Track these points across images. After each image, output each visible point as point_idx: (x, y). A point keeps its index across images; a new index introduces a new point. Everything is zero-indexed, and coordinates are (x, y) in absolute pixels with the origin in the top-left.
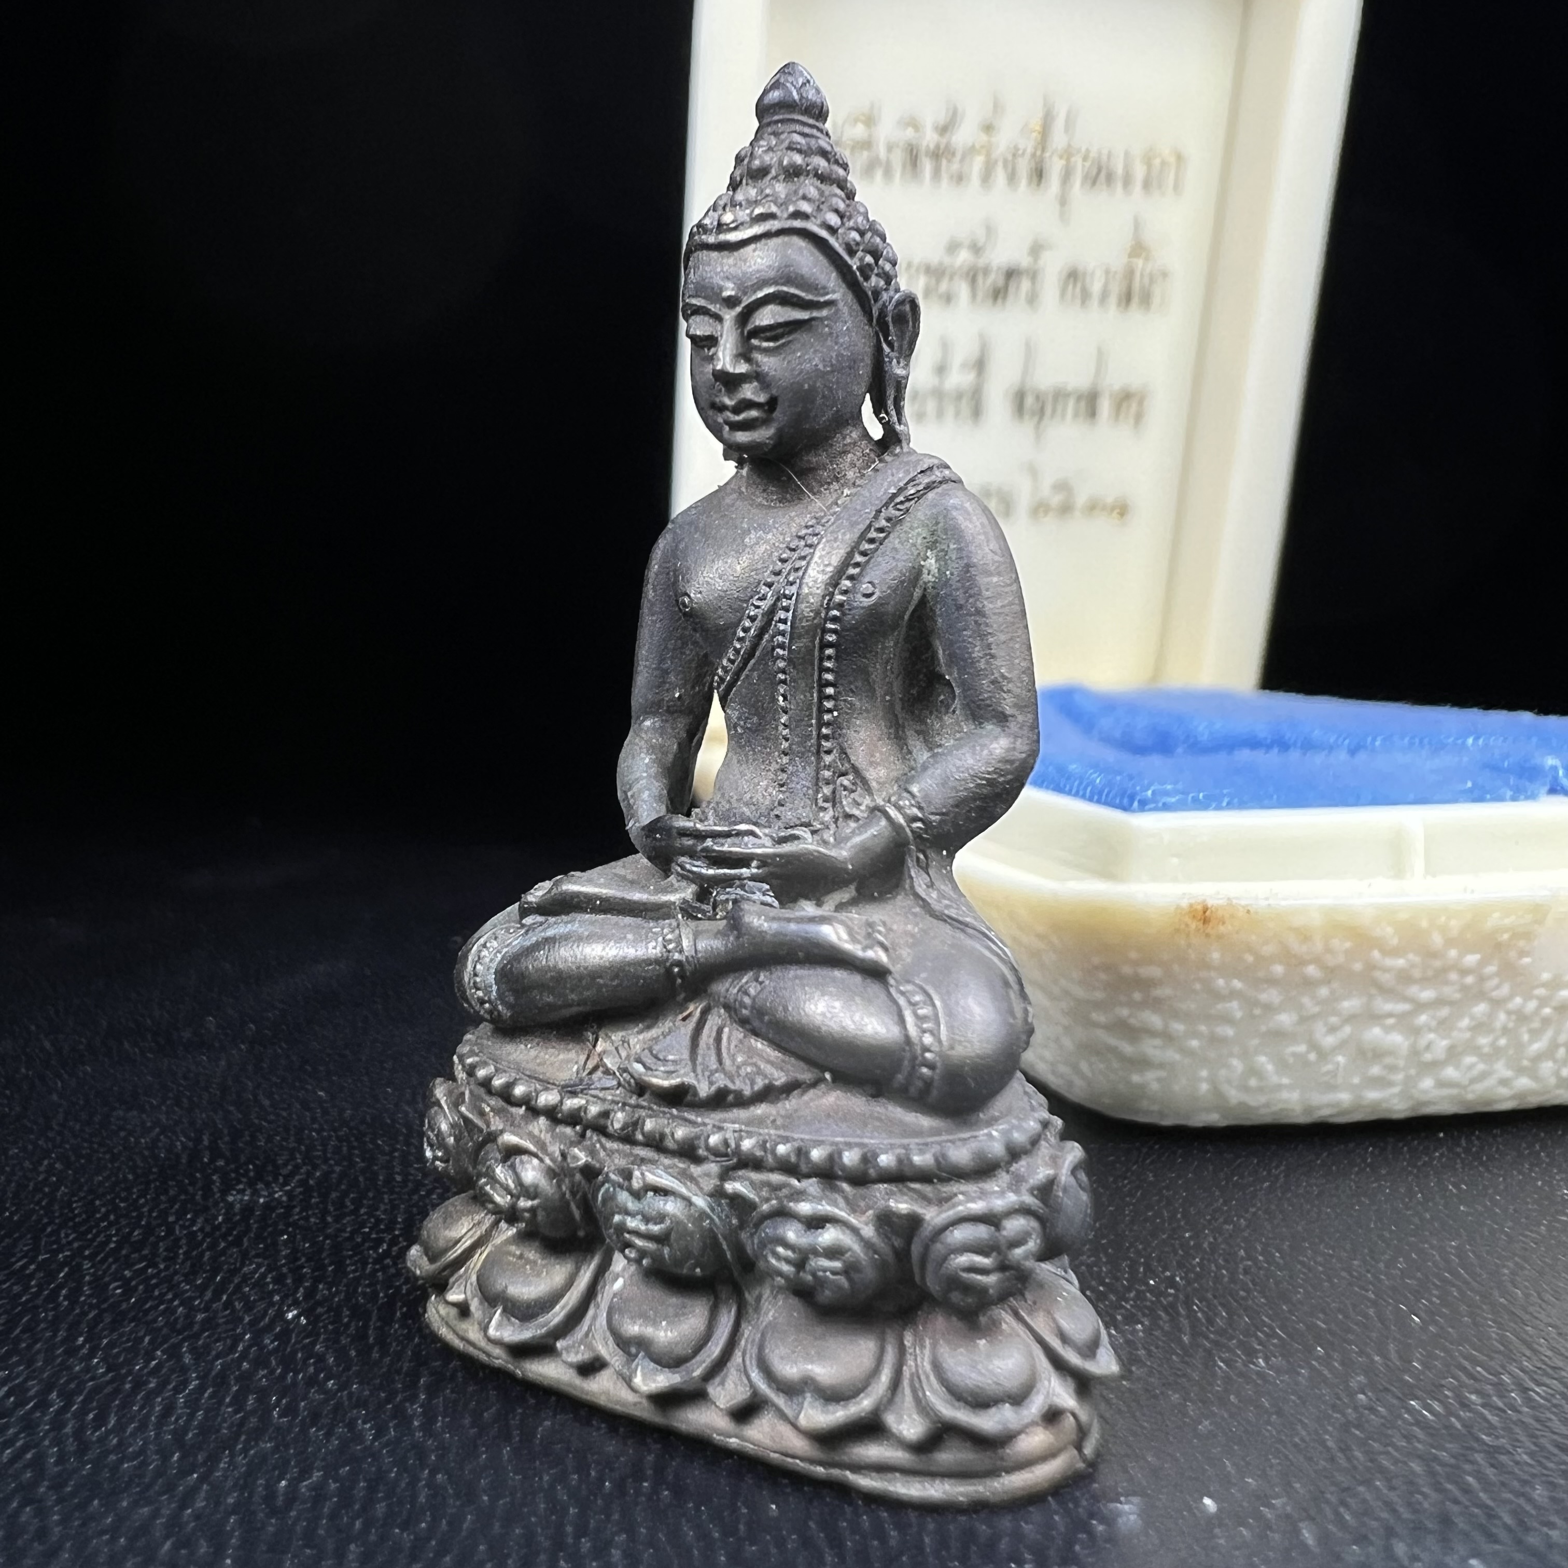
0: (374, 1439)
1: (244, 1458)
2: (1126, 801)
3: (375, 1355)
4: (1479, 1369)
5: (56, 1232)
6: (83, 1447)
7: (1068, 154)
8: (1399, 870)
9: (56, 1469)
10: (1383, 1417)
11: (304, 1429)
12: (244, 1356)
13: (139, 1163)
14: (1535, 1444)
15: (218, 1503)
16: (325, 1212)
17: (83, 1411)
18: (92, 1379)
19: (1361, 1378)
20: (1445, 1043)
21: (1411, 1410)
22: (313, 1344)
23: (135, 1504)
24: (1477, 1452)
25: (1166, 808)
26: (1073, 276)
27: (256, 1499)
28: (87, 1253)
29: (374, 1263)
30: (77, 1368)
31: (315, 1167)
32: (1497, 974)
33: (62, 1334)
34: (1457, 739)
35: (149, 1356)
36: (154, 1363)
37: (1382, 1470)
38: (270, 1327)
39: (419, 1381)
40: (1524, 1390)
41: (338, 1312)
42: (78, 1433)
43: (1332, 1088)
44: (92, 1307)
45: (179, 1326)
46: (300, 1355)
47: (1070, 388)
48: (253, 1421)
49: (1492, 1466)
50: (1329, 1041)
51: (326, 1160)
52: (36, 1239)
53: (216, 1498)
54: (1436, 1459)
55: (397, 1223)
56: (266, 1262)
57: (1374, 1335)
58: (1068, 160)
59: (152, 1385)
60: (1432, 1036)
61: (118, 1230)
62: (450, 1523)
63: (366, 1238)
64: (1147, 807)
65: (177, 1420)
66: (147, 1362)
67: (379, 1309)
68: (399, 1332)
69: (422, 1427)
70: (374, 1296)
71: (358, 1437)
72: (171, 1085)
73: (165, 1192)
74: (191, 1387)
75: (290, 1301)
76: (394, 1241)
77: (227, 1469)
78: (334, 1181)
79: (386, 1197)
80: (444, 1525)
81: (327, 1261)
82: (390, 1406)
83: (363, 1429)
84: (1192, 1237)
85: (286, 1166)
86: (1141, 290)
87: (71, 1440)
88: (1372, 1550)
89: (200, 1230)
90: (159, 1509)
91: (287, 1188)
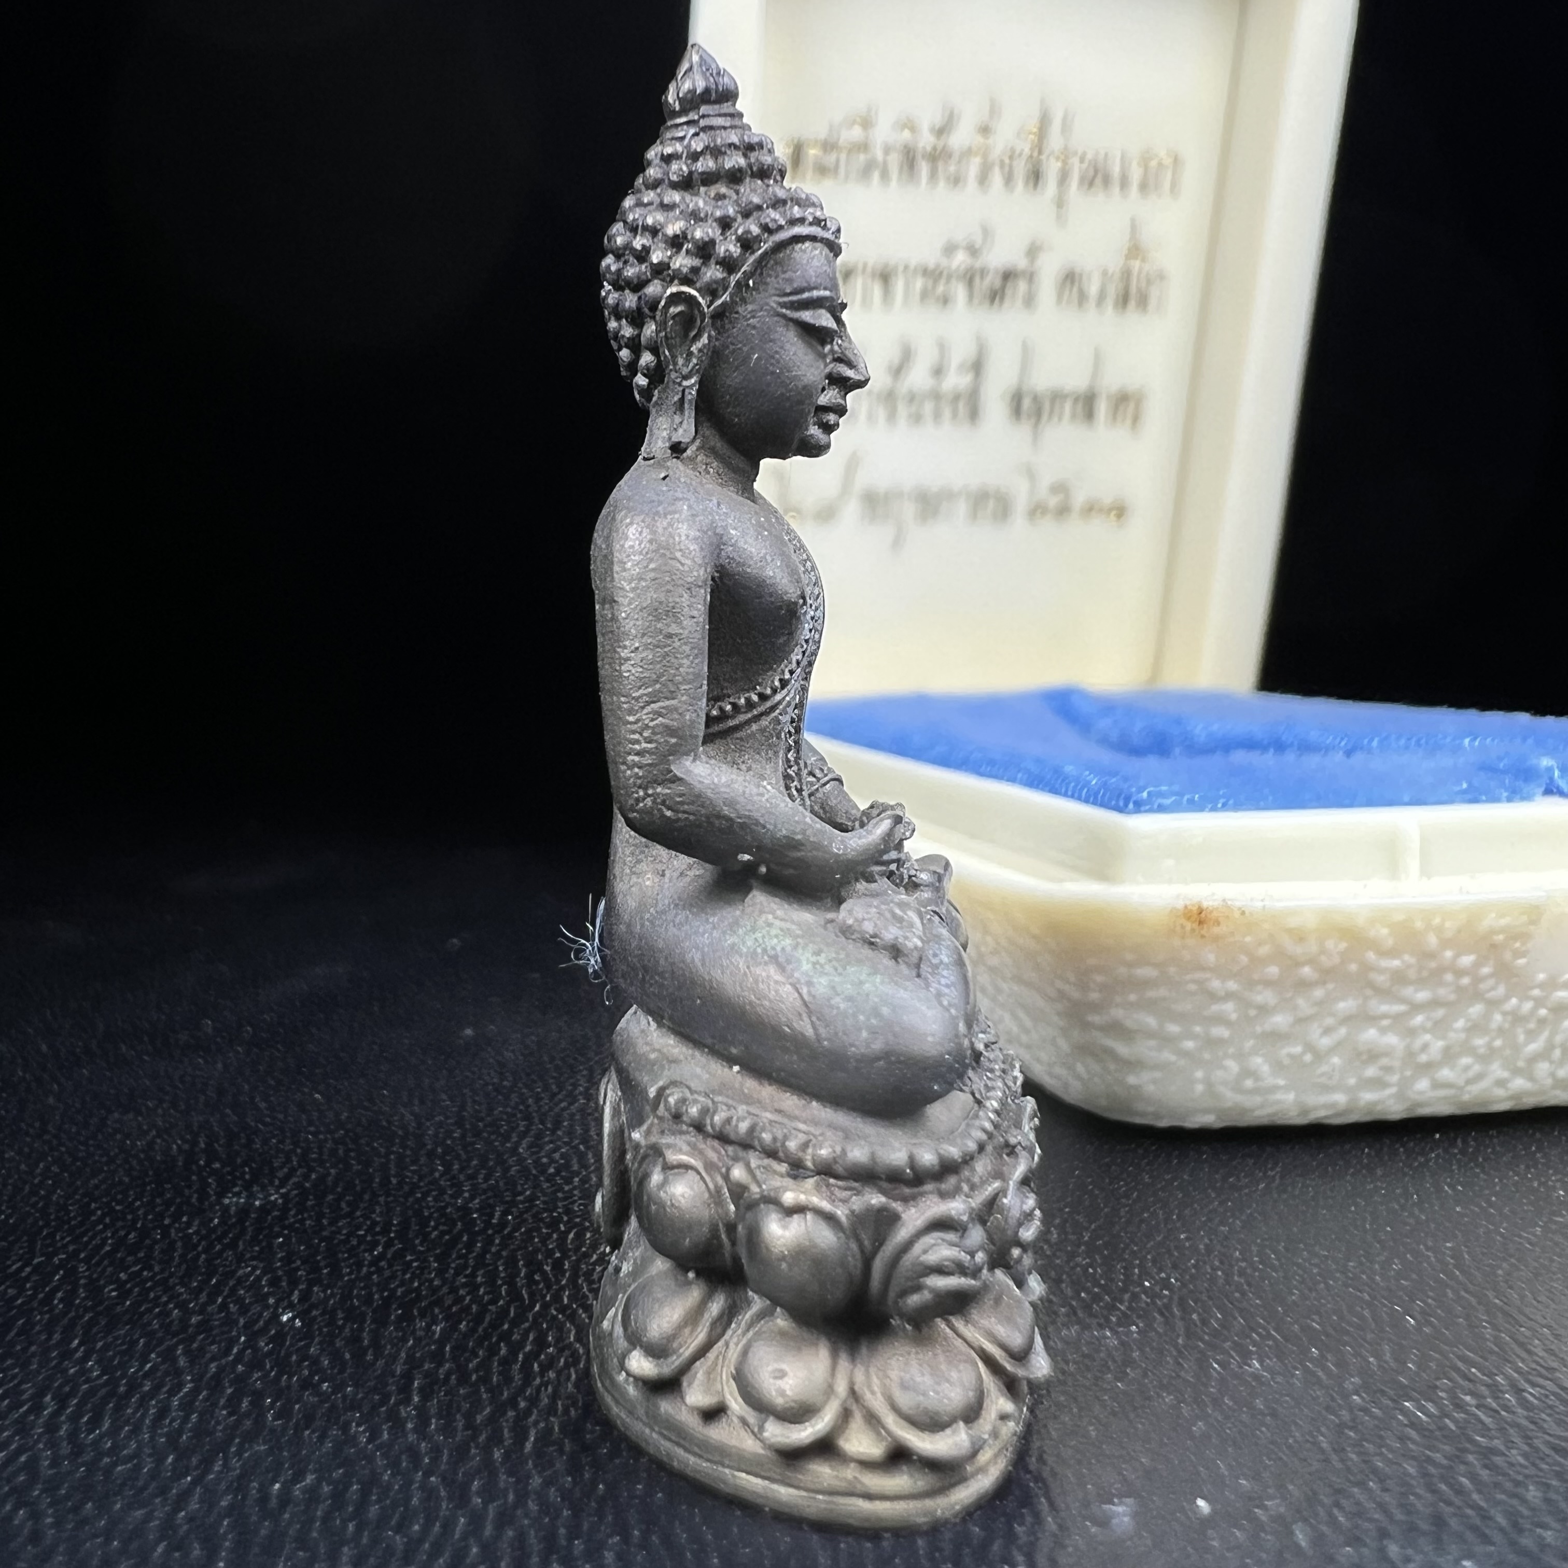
0: (369, 1441)
1: (238, 1461)
2: (1121, 803)
3: (369, 1357)
4: (1473, 1370)
5: (52, 1235)
6: (78, 1450)
7: (1064, 156)
8: (1394, 870)
9: (50, 1472)
10: (1377, 1418)
11: (298, 1430)
12: (238, 1359)
13: (136, 1166)
14: (1529, 1445)
15: (211, 1506)
16: (320, 1216)
17: (77, 1415)
18: (86, 1382)
19: (1355, 1379)
20: (1440, 1044)
21: (1405, 1412)
22: (308, 1346)
23: (129, 1507)
24: (1471, 1453)
25: (1161, 809)
26: (1070, 278)
27: (250, 1502)
28: (82, 1255)
29: (370, 1266)
30: (72, 1371)
31: (311, 1170)
32: (1493, 975)
33: (57, 1336)
34: (1454, 740)
35: (144, 1359)
36: (149, 1365)
37: (1375, 1471)
38: (264, 1330)
39: (413, 1383)
40: (1518, 1391)
41: (333, 1312)
42: (73, 1436)
43: (1327, 1089)
44: (86, 1310)
45: (174, 1328)
46: (294, 1358)
47: (1067, 389)
48: (248, 1423)
49: (1486, 1466)
50: (1325, 1042)
51: (321, 1162)
52: (32, 1242)
53: (210, 1500)
54: (1429, 1460)
55: (392, 1225)
56: (261, 1265)
57: (1369, 1336)
58: (1065, 162)
59: (146, 1388)
60: (1427, 1037)
61: (113, 1233)
62: (443, 1526)
63: (361, 1239)
64: (1142, 809)
65: (171, 1423)
66: (142, 1365)
67: (374, 1311)
68: (394, 1334)
69: (415, 1430)
70: (368, 1300)
71: (352, 1440)
72: (168, 1088)
73: (161, 1195)
74: (186, 1390)
75: (286, 1303)
76: (389, 1244)
77: (221, 1472)
78: (330, 1184)
79: (382, 1199)
80: (437, 1528)
81: (322, 1264)
82: (384, 1409)
83: (356, 1432)
84: (1187, 1239)
85: (281, 1168)
86: (1139, 290)
87: (65, 1443)
88: (1365, 1551)
89: (195, 1233)
90: (152, 1511)
91: (283, 1191)
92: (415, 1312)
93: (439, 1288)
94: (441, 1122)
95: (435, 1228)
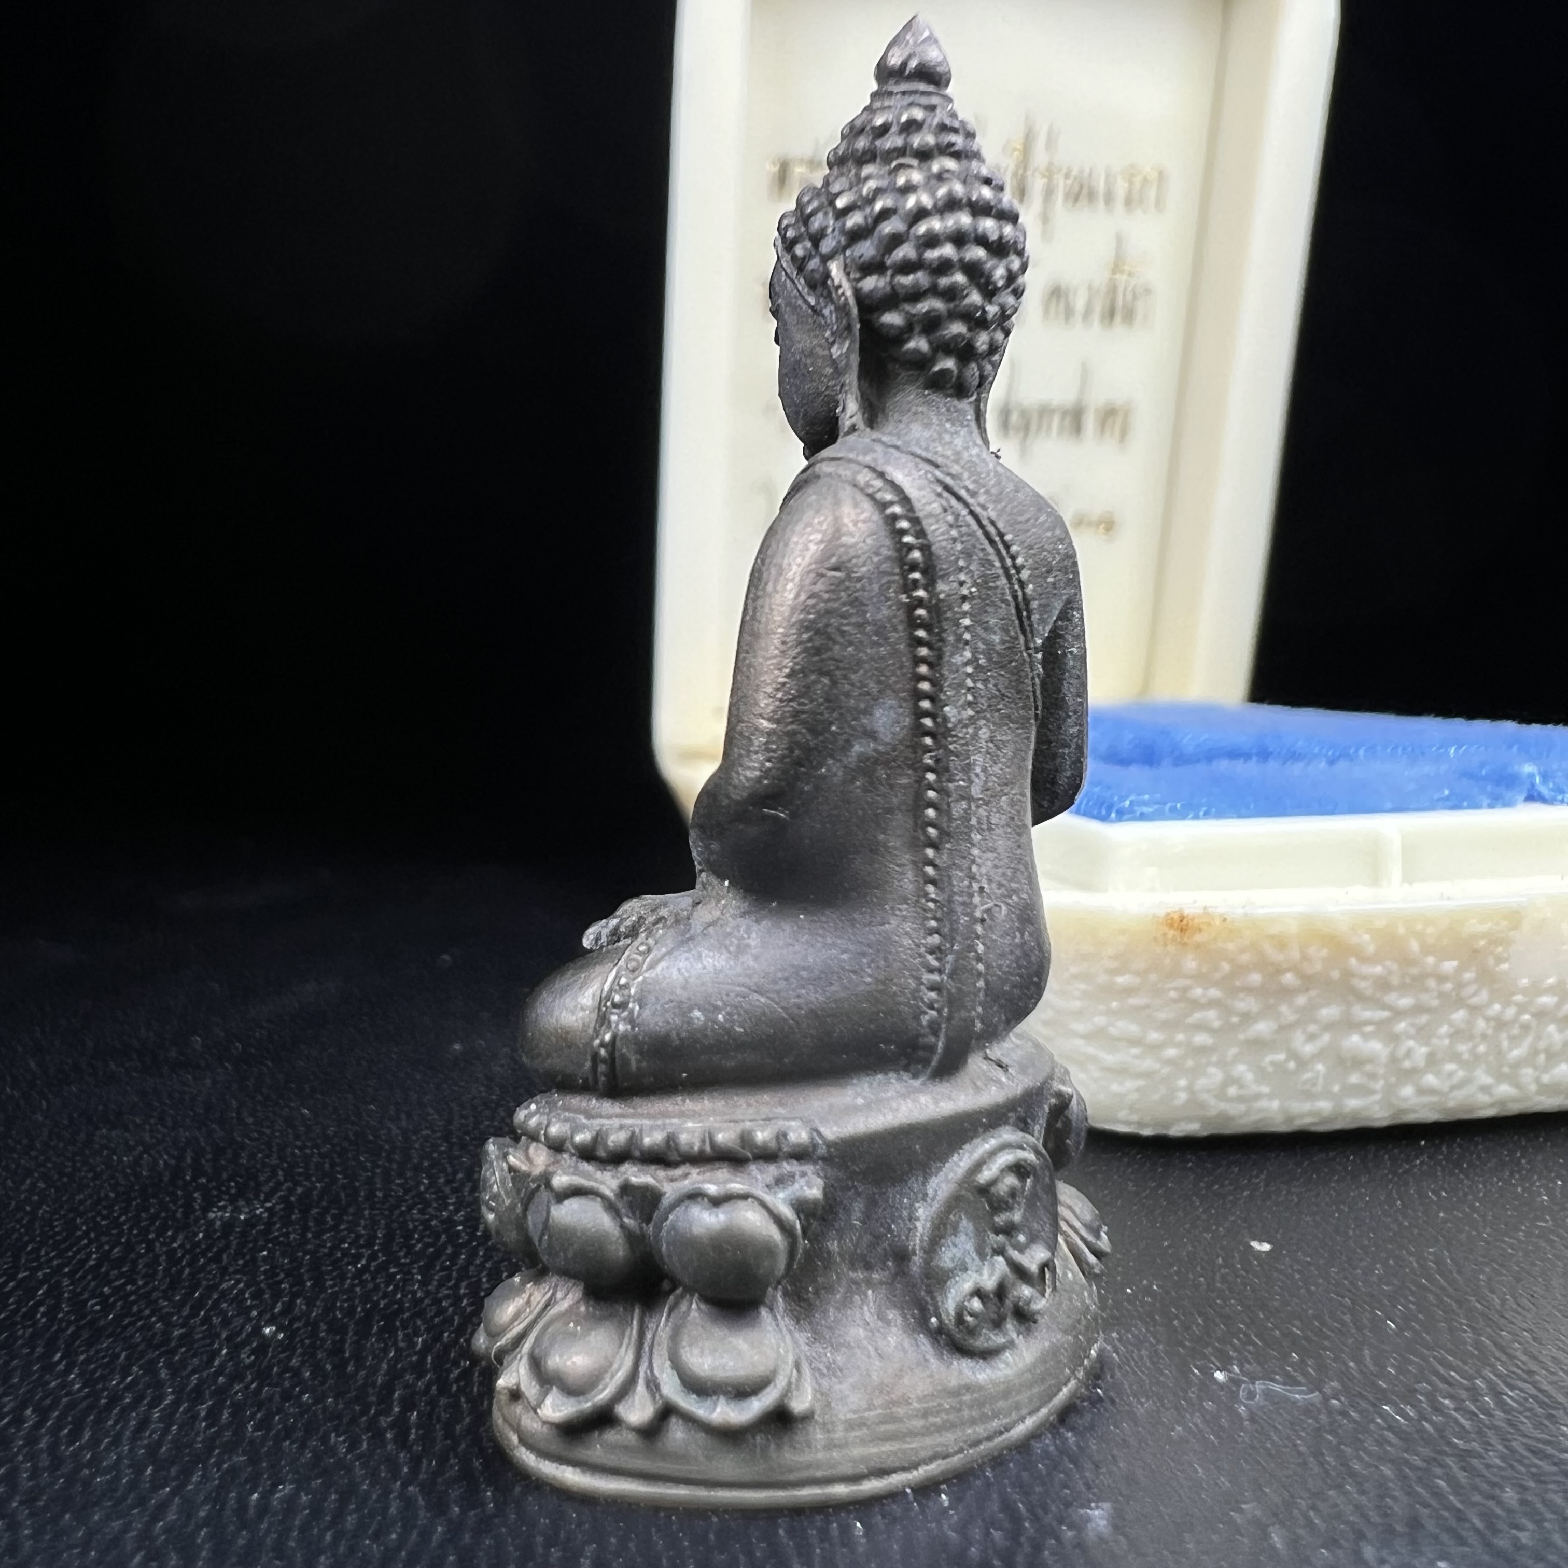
0: (349, 1451)
1: (218, 1471)
2: (1104, 812)
3: (350, 1369)
4: (1453, 1373)
5: (36, 1250)
6: (57, 1462)
7: (1049, 173)
8: (1375, 877)
9: (30, 1484)
10: (1355, 1422)
11: (278, 1440)
12: (220, 1371)
13: (122, 1181)
14: (1506, 1447)
15: (189, 1516)
16: (305, 1229)
17: (58, 1427)
18: (67, 1395)
19: (1334, 1384)
20: (1424, 1050)
21: (1384, 1415)
22: (290, 1358)
23: (108, 1518)
24: (1449, 1456)
25: (1143, 817)
26: (1057, 293)
27: (228, 1512)
28: (67, 1270)
29: (353, 1278)
30: (53, 1384)
31: (296, 1184)
32: (1475, 981)
33: (39, 1350)
34: (1440, 748)
35: (126, 1372)
36: (129, 1379)
37: (1352, 1474)
38: (244, 1343)
39: (393, 1394)
40: (1497, 1395)
41: (315, 1325)
42: (53, 1448)
43: (1309, 1096)
44: (70, 1323)
45: (156, 1342)
46: (275, 1369)
47: (1055, 403)
48: (227, 1435)
49: (1463, 1469)
50: (1309, 1049)
51: (308, 1177)
52: (16, 1257)
53: (188, 1511)
54: (1407, 1463)
55: (376, 1237)
56: (245, 1278)
57: (1350, 1341)
58: (1050, 179)
59: (127, 1400)
60: (1411, 1043)
61: (98, 1248)
62: (421, 1534)
63: (345, 1253)
64: (1125, 817)
65: (150, 1435)
66: (124, 1379)
67: (356, 1324)
68: (376, 1346)
69: (395, 1440)
70: (351, 1312)
71: (332, 1451)
72: (155, 1104)
73: (146, 1209)
74: (167, 1402)
75: (268, 1316)
76: (373, 1257)
77: (200, 1483)
78: (315, 1198)
79: (366, 1212)
80: (414, 1536)
81: (306, 1277)
82: (364, 1419)
83: (335, 1443)
84: (1169, 1246)
85: (267, 1181)
86: (1124, 306)
87: (45, 1455)
88: (1340, 1552)
89: (180, 1246)
90: (130, 1523)
91: (268, 1205)
92: (398, 1323)
93: (422, 1300)
94: (428, 1136)
95: (419, 1241)
